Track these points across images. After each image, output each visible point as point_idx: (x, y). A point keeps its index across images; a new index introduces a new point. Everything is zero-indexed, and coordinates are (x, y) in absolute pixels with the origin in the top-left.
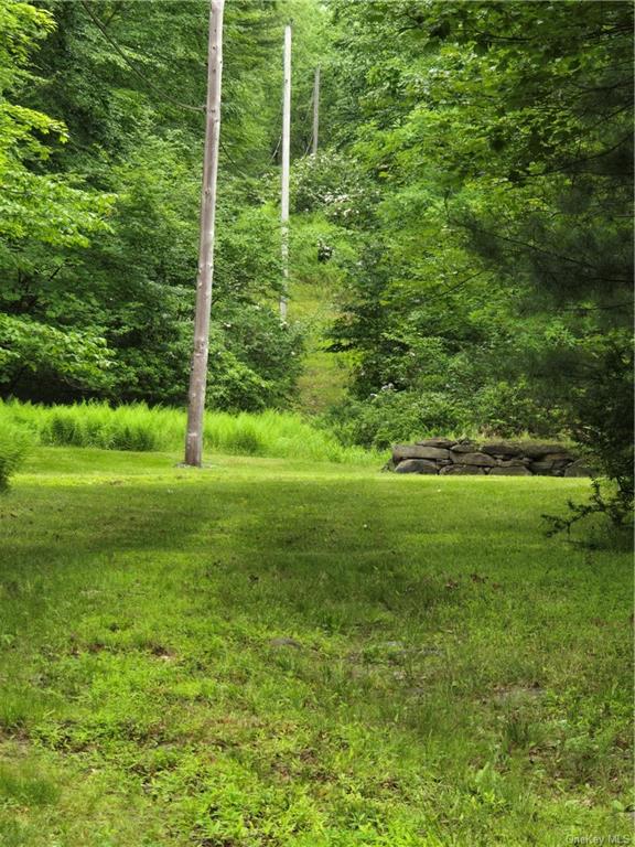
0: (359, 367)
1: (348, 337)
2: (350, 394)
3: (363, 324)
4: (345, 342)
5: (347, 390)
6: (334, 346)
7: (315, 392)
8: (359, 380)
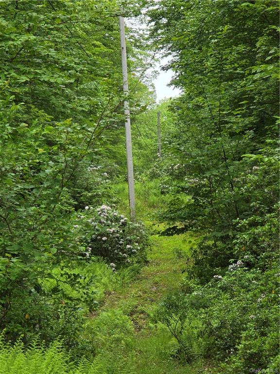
0: (195, 251)
1: (183, 219)
2: (189, 278)
3: (197, 204)
4: (179, 225)
5: (186, 274)
6: (169, 229)
7: (157, 279)
8: (198, 263)
